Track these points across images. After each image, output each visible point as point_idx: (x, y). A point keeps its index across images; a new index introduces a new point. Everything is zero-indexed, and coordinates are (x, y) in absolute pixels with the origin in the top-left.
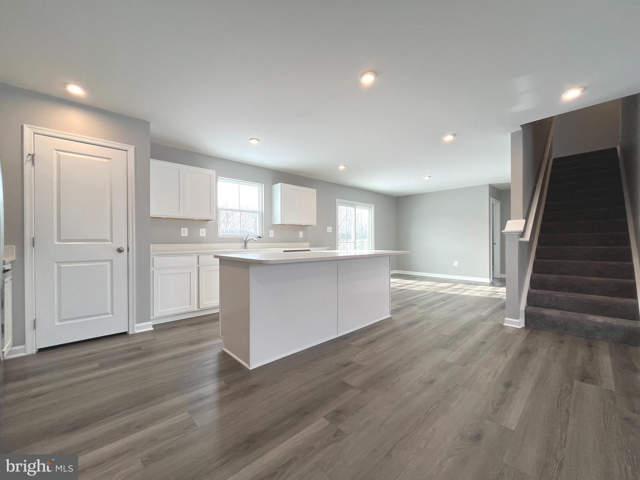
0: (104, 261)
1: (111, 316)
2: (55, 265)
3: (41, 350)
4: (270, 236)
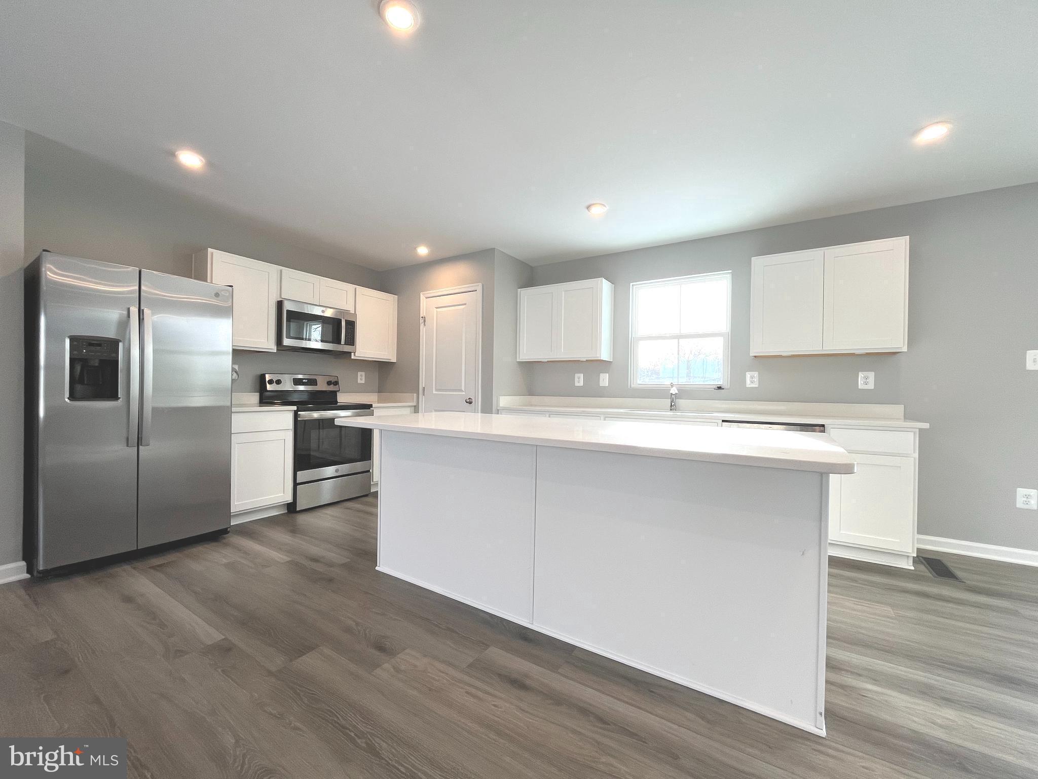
4: (749, 384)
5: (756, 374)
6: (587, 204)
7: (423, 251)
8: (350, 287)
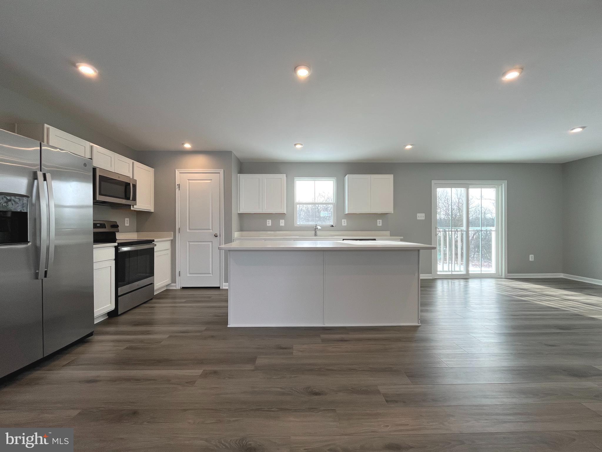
0: (207, 241)
1: (211, 275)
2: (188, 242)
3: (183, 288)
4: (343, 225)
5: (345, 220)
6: (296, 143)
7: (188, 146)
8: (131, 161)
